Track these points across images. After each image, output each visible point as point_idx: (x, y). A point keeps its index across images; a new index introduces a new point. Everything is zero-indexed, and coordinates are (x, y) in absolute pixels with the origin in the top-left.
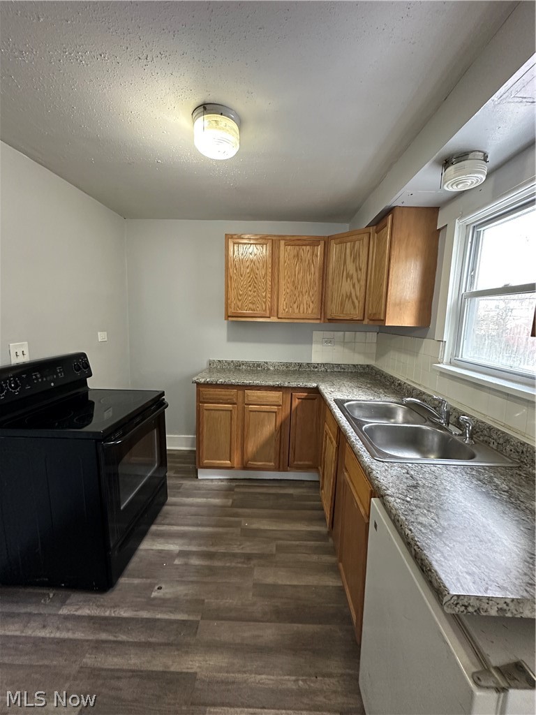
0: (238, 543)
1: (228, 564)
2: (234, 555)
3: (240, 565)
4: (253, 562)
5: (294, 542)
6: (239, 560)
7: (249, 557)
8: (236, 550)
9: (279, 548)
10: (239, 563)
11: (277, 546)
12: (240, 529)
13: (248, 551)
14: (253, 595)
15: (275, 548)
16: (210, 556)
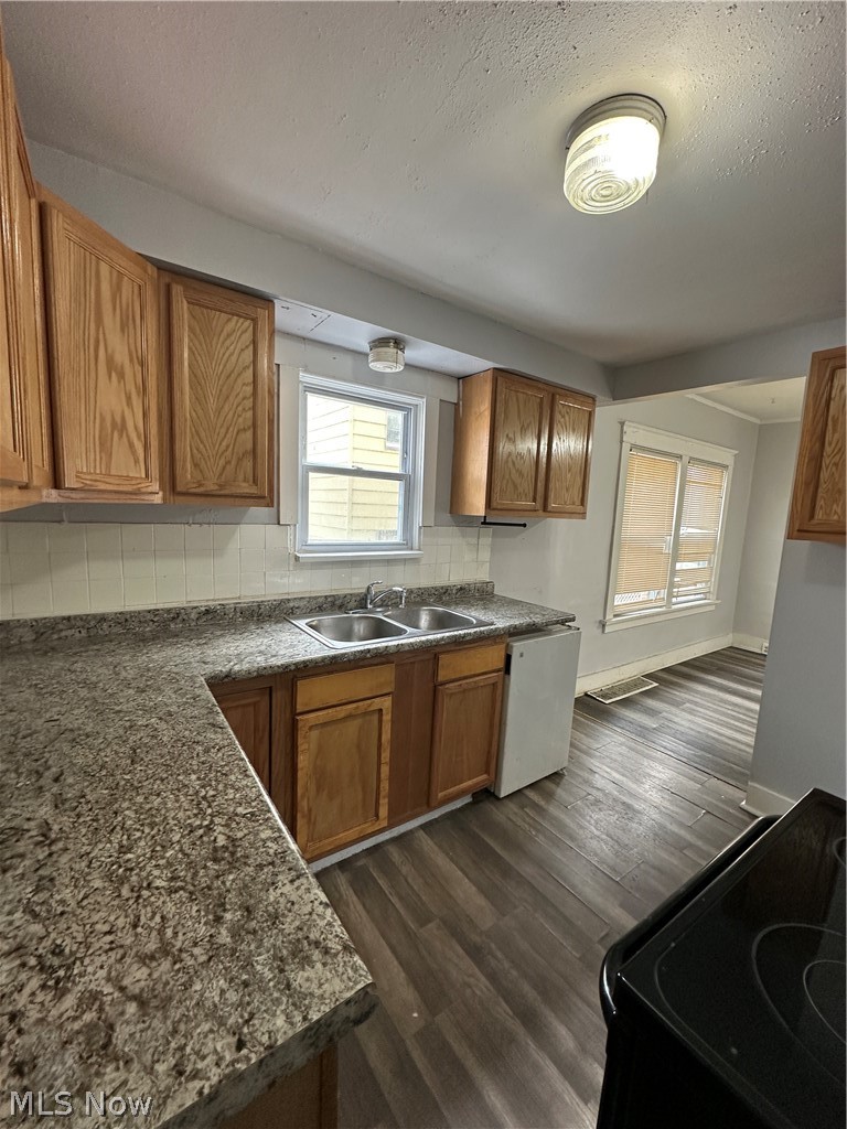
0: (468, 991)
1: (515, 973)
2: (493, 977)
3: (499, 954)
4: (477, 939)
5: (398, 905)
6: (493, 963)
7: (476, 953)
8: (482, 984)
9: (423, 920)
10: (495, 957)
11: (422, 926)
12: (437, 1018)
13: (467, 963)
14: (515, 907)
15: (430, 926)
16: (530, 1019)
